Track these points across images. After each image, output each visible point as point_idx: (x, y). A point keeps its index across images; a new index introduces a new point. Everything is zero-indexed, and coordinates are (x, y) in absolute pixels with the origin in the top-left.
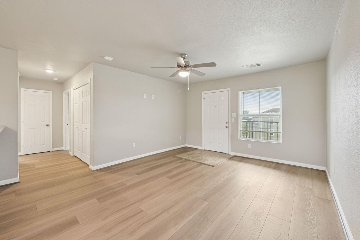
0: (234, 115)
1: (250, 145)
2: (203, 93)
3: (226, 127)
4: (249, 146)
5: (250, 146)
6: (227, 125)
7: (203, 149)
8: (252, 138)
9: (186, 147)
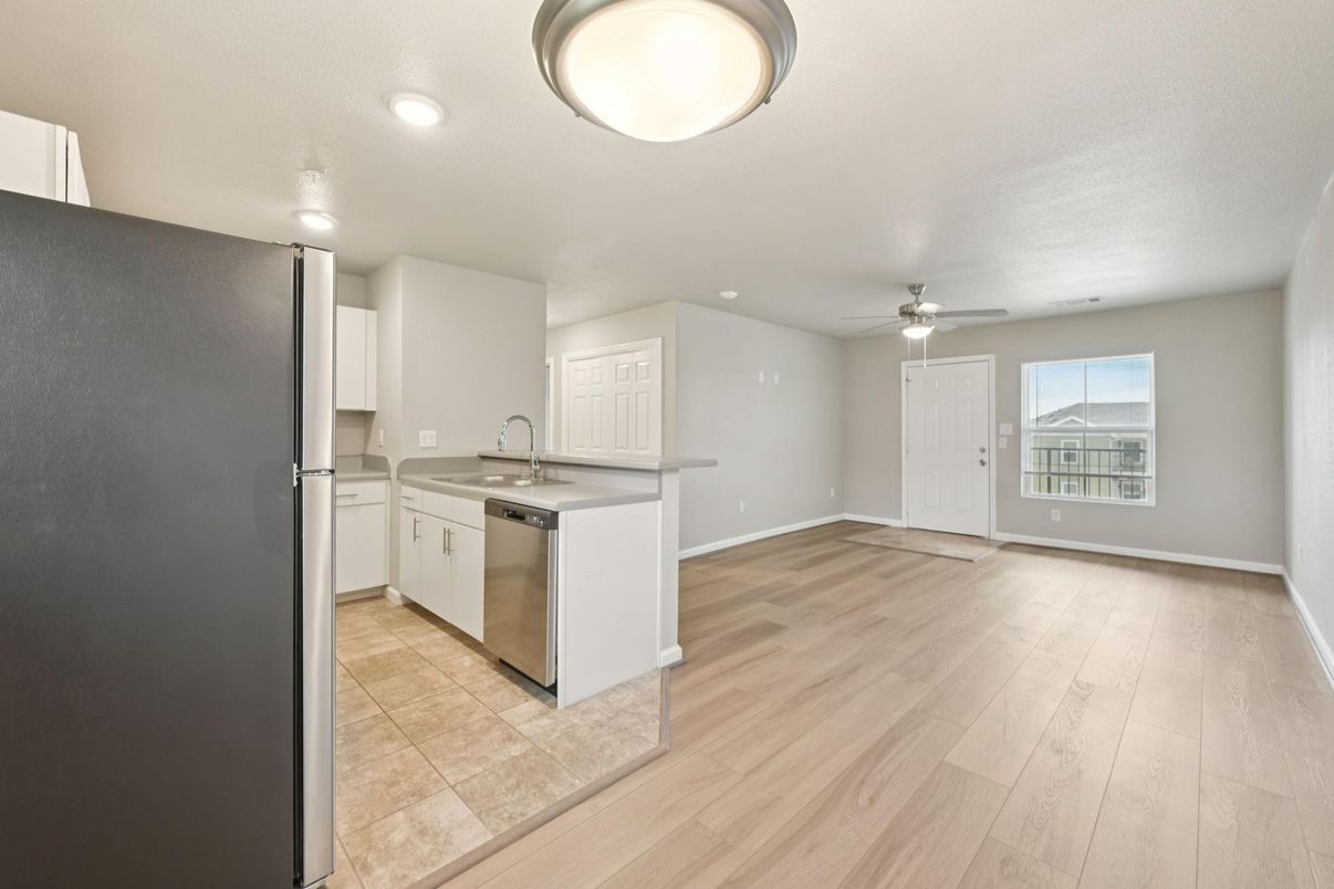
0: (1007, 429)
1: (1058, 511)
2: (904, 365)
3: (983, 463)
4: (1056, 515)
5: (1059, 517)
6: (985, 457)
7: (905, 526)
8: (1049, 491)
9: (845, 521)
